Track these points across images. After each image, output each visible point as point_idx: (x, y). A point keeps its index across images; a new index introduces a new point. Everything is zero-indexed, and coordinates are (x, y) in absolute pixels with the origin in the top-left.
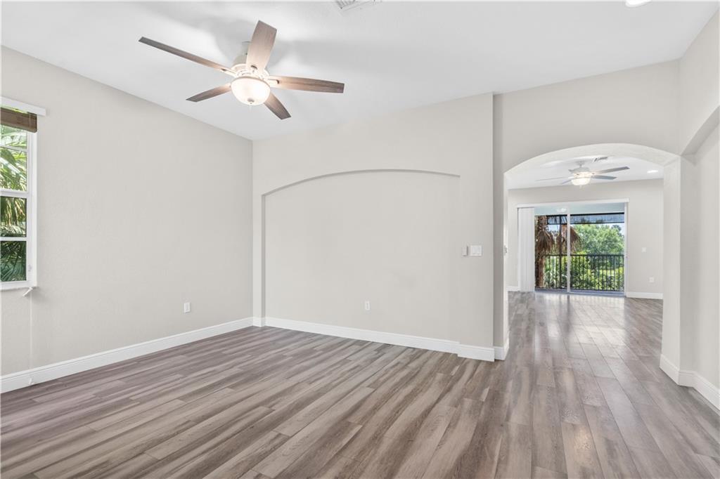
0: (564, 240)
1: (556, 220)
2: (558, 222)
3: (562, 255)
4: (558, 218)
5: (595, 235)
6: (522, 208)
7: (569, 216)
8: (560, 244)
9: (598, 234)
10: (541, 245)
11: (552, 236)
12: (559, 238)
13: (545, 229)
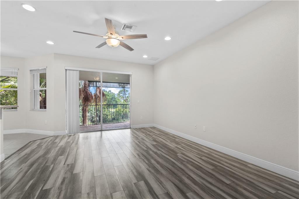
0: (98, 96)
1: (94, 85)
2: (95, 86)
3: (97, 105)
4: (95, 83)
5: (108, 96)
6: (69, 70)
7: (101, 82)
8: (96, 98)
9: (109, 96)
10: (85, 99)
11: (92, 94)
12: (96, 95)
13: (88, 90)
